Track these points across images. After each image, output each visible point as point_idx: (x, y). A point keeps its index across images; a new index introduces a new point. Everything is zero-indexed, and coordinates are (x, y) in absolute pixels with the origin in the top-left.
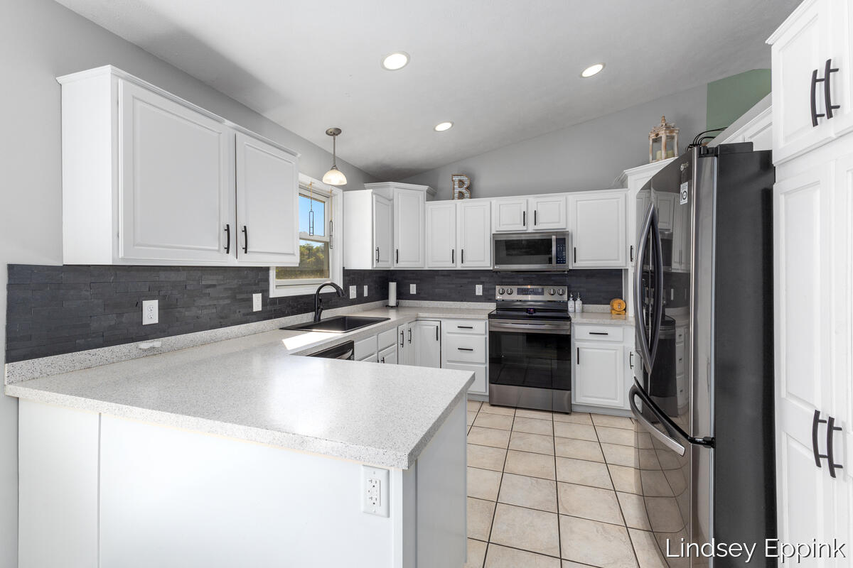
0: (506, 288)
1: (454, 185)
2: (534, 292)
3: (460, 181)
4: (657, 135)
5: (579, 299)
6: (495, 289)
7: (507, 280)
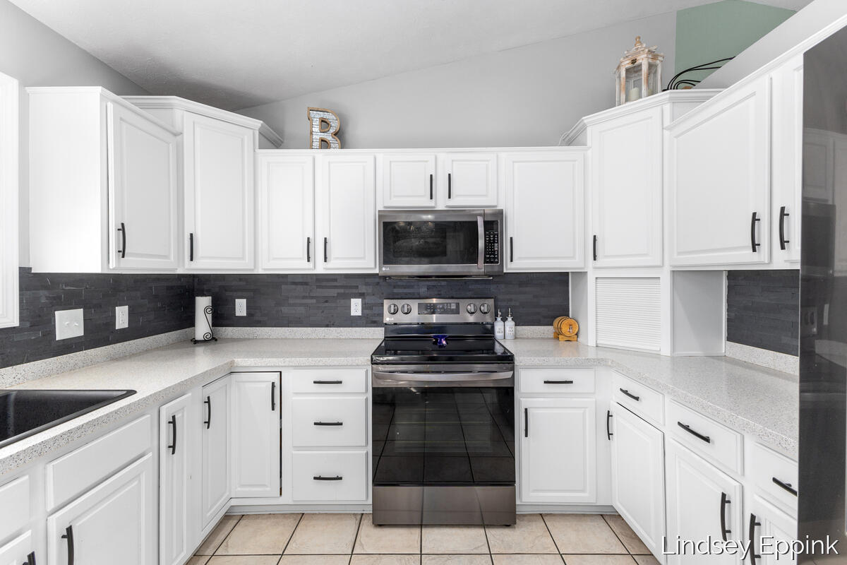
0: (400, 303)
1: (312, 126)
2: (445, 311)
3: (323, 121)
4: (634, 61)
5: (510, 319)
6: (383, 304)
7: (401, 291)
